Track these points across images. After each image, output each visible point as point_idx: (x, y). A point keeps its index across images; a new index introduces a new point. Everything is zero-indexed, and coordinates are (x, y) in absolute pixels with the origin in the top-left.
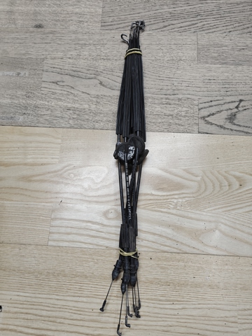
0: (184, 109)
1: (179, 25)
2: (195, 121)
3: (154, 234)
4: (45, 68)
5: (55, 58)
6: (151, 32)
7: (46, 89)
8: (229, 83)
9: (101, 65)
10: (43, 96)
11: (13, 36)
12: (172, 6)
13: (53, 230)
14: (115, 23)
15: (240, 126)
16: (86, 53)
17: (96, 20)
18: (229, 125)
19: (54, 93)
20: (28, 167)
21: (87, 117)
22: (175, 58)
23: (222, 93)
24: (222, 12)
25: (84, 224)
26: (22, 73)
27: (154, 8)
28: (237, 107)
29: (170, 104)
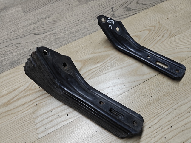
0: (87, 24)
2: (96, 25)
5: (3, 36)
6: (51, 5)
7: (3, 52)
8: (102, 5)
9: (31, 27)
10: (3, 55)
13: (38, 126)
14: (31, 9)
15: (119, 17)
17: (20, 12)
19: (8, 51)
20: (4, 97)
22: (69, 8)
23: (101, 9)
28: (112, 11)
29: (78, 25)
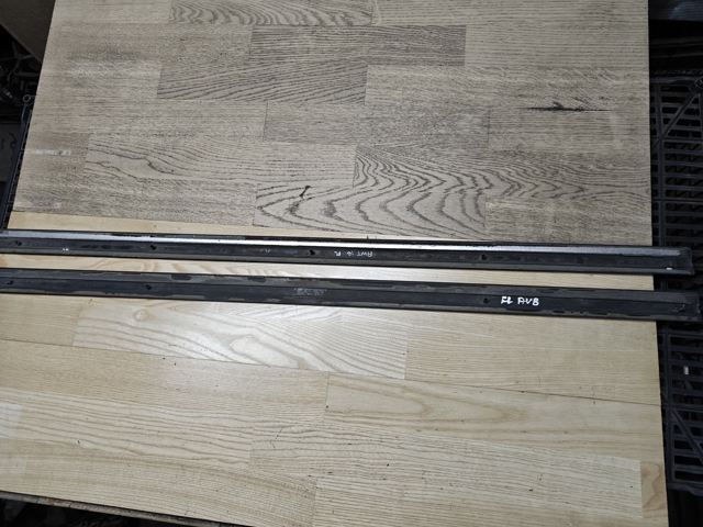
0: (240, 197)
1: (248, 92)
2: (251, 212)
3: (183, 338)
4: (90, 146)
5: (101, 134)
6: (213, 101)
7: (89, 171)
8: (296, 166)
9: (154, 141)
10: (85, 179)
11: (57, 106)
12: (243, 67)
13: (79, 330)
14: (174, 89)
15: (301, 217)
16: (138, 128)
17: (152, 86)
18: (289, 217)
19: (97, 176)
21: (131, 205)
22: (237, 134)
23: (287, 178)
24: (301, 74)
25: (112, 325)
26: (64, 153)
27: (221, 70)
28: (301, 195)
29: (224, 190)
